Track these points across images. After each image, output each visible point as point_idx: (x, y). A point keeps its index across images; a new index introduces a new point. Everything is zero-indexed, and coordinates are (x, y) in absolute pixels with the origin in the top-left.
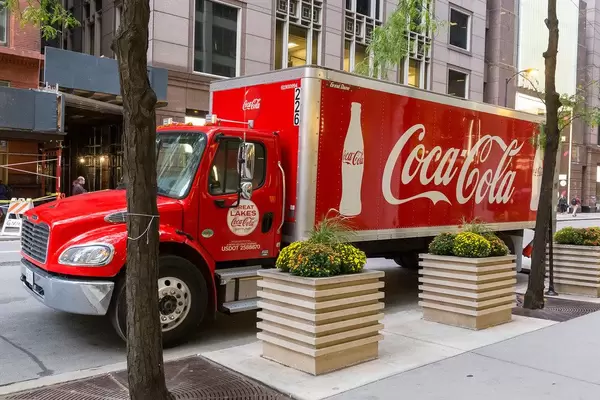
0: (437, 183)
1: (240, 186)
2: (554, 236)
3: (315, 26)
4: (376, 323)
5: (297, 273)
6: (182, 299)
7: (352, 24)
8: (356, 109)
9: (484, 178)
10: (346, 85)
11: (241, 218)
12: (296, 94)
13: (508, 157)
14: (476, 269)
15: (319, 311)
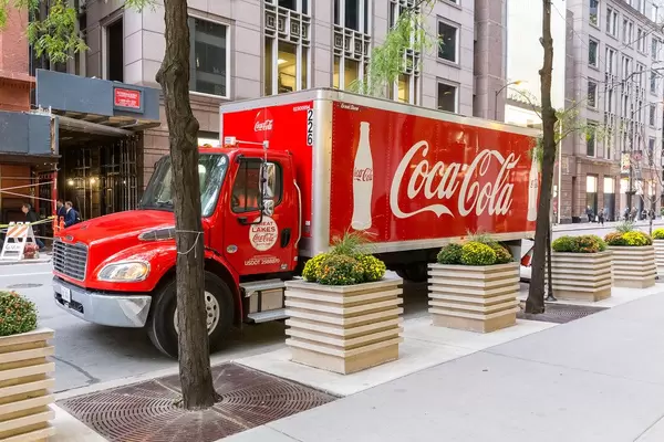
0: (440, 197)
1: (262, 203)
2: (552, 245)
3: (304, 42)
4: (395, 327)
5: (325, 282)
6: (212, 311)
7: (341, 40)
8: (365, 127)
9: (484, 190)
10: (355, 106)
11: (262, 234)
12: (309, 115)
13: (506, 170)
14: (483, 276)
15: (347, 316)
